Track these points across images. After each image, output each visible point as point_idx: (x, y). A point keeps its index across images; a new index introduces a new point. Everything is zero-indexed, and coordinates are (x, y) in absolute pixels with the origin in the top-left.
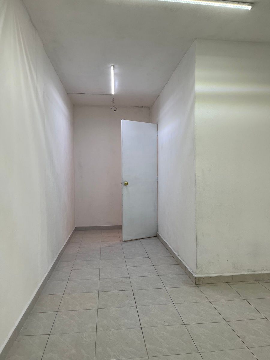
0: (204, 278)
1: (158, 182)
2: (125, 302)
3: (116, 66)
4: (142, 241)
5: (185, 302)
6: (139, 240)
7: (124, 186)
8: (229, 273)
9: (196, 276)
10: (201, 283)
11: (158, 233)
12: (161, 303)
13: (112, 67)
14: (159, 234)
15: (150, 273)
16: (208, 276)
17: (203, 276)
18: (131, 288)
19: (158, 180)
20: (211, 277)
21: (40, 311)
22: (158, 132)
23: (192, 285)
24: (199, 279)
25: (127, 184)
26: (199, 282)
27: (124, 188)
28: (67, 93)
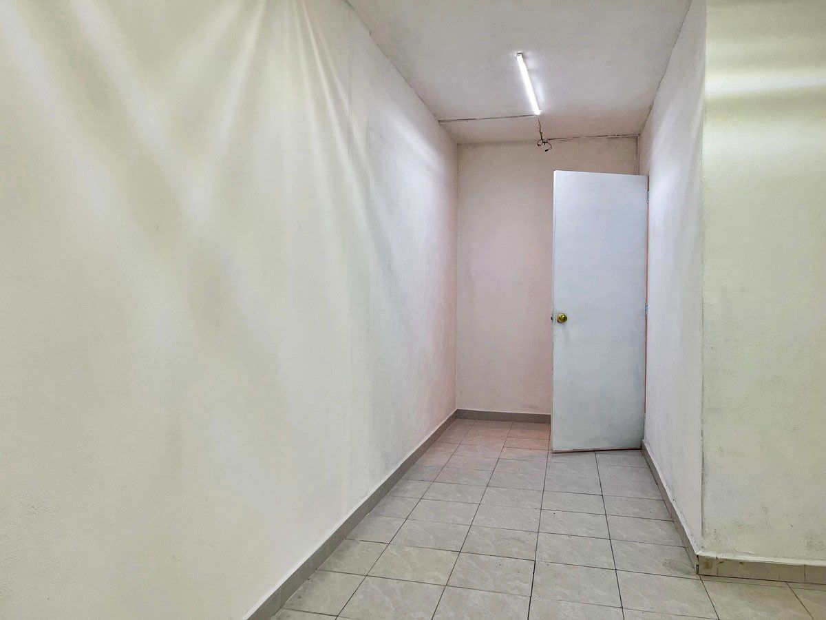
0: (722, 562)
1: (646, 316)
2: (509, 583)
3: (528, 54)
4: (599, 456)
5: (652, 610)
6: (593, 454)
7: (558, 324)
8: (795, 558)
9: (699, 553)
10: (713, 571)
11: (644, 441)
12: (591, 601)
13: (520, 58)
14: (645, 444)
15: (591, 529)
16: (734, 558)
17: (721, 556)
18: (533, 557)
19: (646, 310)
20: (742, 563)
21: (335, 569)
22: (648, 196)
23: (689, 573)
24: (708, 562)
25: (565, 319)
26: (706, 569)
27: (558, 329)
28: (439, 121)
